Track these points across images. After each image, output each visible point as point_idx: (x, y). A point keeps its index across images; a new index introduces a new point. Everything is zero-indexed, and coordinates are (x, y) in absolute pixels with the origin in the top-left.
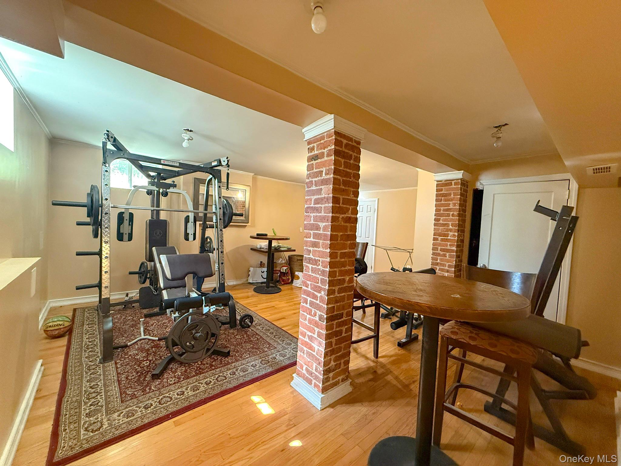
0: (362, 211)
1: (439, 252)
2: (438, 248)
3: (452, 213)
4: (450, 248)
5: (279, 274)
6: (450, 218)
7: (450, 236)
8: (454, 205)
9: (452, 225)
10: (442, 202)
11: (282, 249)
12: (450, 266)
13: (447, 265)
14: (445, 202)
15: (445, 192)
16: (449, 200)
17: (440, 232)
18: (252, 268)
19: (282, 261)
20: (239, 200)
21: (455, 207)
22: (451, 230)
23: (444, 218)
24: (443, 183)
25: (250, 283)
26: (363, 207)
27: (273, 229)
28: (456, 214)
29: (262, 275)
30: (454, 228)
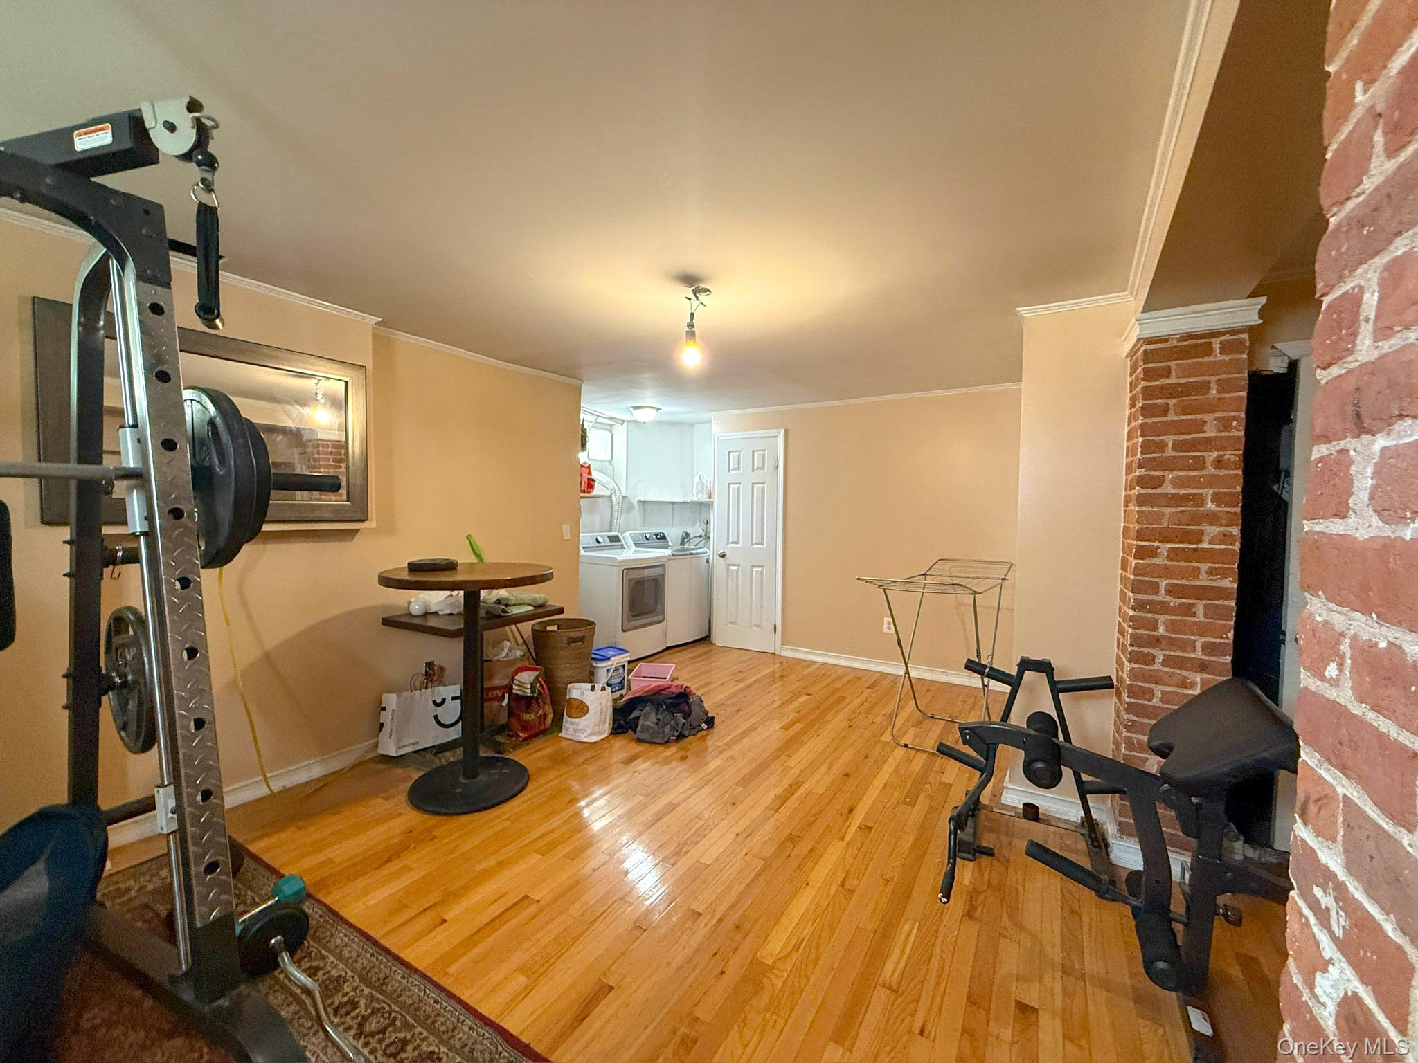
0: (738, 468)
1: (1163, 596)
2: (1157, 585)
3: (1215, 454)
4: (1208, 583)
5: (505, 703)
6: (1204, 472)
7: (1207, 538)
8: (1225, 424)
9: (1217, 499)
10: (1171, 417)
11: (516, 611)
12: (1209, 648)
13: (1199, 645)
14: (1184, 417)
15: (1183, 381)
16: (1199, 410)
17: (1165, 525)
18: (394, 696)
19: (510, 650)
20: (320, 436)
21: (1227, 434)
22: (1212, 519)
23: (1182, 473)
24: (1172, 348)
25: (387, 759)
26: (739, 456)
27: (469, 537)
28: (1233, 458)
29: (436, 717)
30: (1228, 509)
